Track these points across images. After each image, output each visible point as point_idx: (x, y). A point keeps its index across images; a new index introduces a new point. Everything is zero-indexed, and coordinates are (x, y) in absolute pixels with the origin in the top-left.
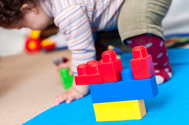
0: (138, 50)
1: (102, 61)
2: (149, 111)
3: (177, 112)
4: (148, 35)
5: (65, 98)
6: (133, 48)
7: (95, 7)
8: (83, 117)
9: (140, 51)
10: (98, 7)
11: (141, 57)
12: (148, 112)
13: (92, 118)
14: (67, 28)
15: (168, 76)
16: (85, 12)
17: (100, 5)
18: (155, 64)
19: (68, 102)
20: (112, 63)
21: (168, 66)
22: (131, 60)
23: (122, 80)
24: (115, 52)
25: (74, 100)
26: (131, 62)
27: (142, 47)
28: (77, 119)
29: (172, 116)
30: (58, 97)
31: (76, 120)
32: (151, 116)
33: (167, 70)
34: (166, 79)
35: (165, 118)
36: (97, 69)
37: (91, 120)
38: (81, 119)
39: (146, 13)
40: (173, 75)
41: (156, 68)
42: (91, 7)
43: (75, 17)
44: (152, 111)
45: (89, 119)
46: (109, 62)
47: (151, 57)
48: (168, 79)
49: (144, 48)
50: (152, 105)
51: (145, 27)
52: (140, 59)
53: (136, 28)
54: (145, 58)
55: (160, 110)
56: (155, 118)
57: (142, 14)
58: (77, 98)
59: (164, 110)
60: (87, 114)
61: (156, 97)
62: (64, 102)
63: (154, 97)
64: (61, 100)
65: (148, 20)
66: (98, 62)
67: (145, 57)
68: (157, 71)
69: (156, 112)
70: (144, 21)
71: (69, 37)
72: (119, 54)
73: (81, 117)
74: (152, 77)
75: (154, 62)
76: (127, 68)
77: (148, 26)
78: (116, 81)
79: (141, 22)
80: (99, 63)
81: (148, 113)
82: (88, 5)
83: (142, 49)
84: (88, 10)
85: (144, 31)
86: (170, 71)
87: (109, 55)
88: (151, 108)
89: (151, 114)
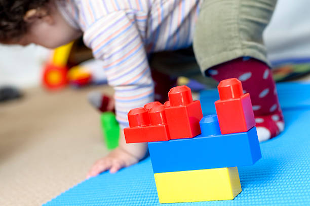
0: (228, 86)
1: (168, 104)
2: (245, 185)
3: (293, 187)
4: (244, 60)
5: (108, 164)
6: (220, 82)
7: (149, 15)
8: (137, 196)
9: (231, 87)
10: (155, 14)
11: (233, 97)
12: (245, 187)
13: (153, 197)
14: (105, 50)
15: (277, 128)
16: (133, 23)
17: (158, 10)
18: (256, 108)
19: (113, 170)
20: (185, 107)
21: (277, 112)
22: (216, 102)
23: (201, 134)
24: (189, 89)
25: (122, 168)
26: (216, 104)
27: (234, 80)
28: (128, 199)
29: (285, 195)
30: (96, 163)
31: (126, 201)
32: (249, 195)
33: (275, 118)
34: (274, 134)
35: (272, 197)
36: (161, 116)
37: (150, 201)
38: (134, 199)
39: (238, 23)
40: (285, 127)
41: (257, 114)
42: (142, 15)
43: (118, 31)
44: (252, 185)
45: (148, 198)
46: (181, 106)
47: (249, 96)
48: (277, 132)
49: (237, 82)
50: (251, 176)
51: (239, 46)
52: (231, 100)
53: (225, 50)
54: (239, 99)
55: (265, 185)
56: (256, 197)
57: (232, 26)
58: (128, 164)
59: (272, 184)
60: (143, 191)
61: (257, 163)
62: (107, 170)
63: (254, 162)
64: (102, 168)
65: (242, 35)
66: (162, 105)
67: (240, 97)
68: (259, 120)
69: (259, 188)
70: (236, 37)
71: (108, 65)
72: (197, 91)
73: (134, 196)
74: (250, 130)
75: (254, 104)
76: (209, 115)
77: (243, 45)
78: (192, 136)
79: (231, 38)
80: (165, 107)
81: (245, 189)
82: (138, 10)
83: (235, 83)
84: (139, 19)
85: (238, 53)
86: (281, 119)
87: (179, 94)
88: (250, 181)
89: (250, 190)
